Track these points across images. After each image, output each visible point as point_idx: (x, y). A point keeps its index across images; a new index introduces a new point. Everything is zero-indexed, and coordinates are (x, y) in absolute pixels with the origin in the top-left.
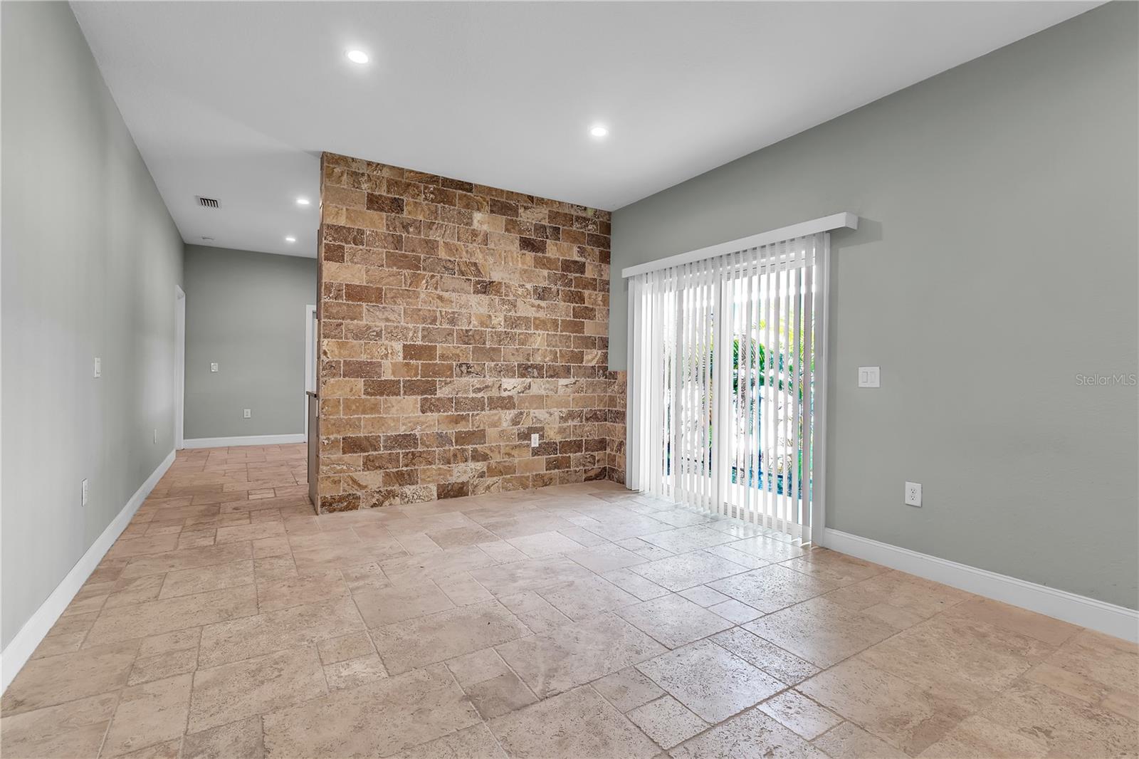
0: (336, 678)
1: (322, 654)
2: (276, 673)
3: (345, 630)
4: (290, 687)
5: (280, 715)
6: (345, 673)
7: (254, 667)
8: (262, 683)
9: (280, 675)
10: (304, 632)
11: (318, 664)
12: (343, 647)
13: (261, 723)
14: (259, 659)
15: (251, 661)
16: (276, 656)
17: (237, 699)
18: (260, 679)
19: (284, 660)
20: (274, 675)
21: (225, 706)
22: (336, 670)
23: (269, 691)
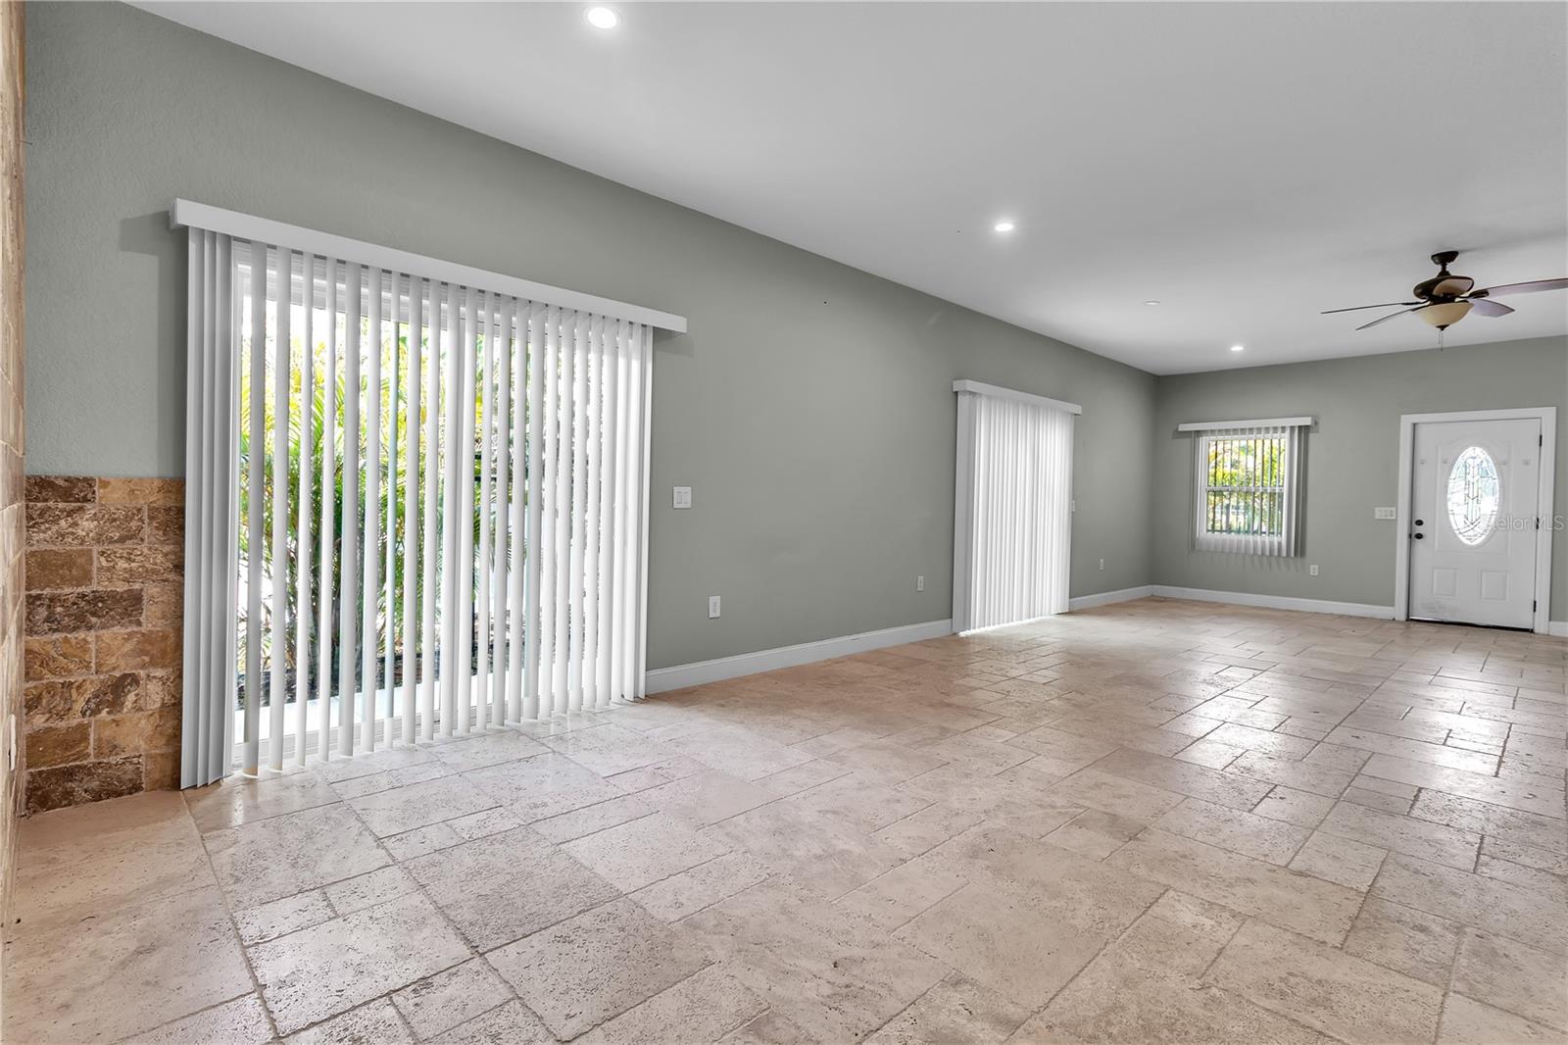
0: (1223, 925)
1: (1210, 957)
2: (1292, 980)
3: (1138, 965)
4: (1286, 953)
5: (1320, 936)
6: (1208, 923)
7: (1320, 1012)
8: (1319, 982)
9: (1290, 974)
10: (1199, 1011)
11: (1228, 951)
12: (1171, 947)
13: (1346, 945)
14: (1305, 1018)
15: (1318, 1025)
16: (1274, 1004)
17: (1366, 987)
18: (1320, 989)
19: (1267, 990)
20: (1297, 980)
21: (1384, 989)
22: (1214, 932)
23: (1318, 968)
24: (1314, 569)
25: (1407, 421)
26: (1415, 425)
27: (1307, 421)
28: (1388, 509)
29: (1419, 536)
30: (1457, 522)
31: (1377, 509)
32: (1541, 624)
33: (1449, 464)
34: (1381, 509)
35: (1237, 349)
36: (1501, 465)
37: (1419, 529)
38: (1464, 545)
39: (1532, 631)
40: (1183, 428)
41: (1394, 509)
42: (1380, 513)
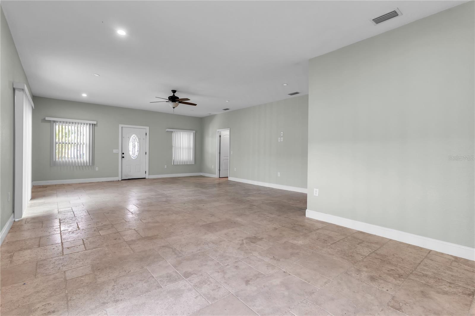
24: (97, 169)
25: (120, 126)
26: (122, 127)
27: (95, 123)
28: (117, 150)
29: (123, 157)
30: (131, 153)
31: (114, 150)
32: (147, 176)
33: (129, 138)
34: (115, 150)
35: (84, 95)
36: (139, 139)
37: (123, 155)
38: (133, 159)
39: (145, 178)
40: (47, 119)
41: (118, 150)
42: (115, 151)
